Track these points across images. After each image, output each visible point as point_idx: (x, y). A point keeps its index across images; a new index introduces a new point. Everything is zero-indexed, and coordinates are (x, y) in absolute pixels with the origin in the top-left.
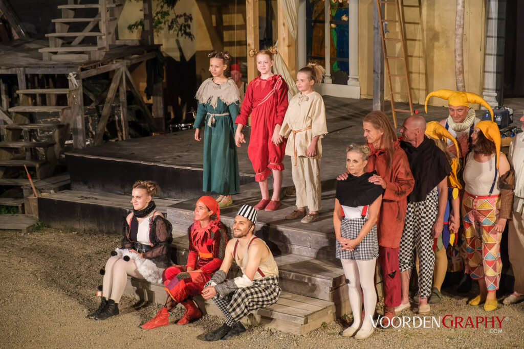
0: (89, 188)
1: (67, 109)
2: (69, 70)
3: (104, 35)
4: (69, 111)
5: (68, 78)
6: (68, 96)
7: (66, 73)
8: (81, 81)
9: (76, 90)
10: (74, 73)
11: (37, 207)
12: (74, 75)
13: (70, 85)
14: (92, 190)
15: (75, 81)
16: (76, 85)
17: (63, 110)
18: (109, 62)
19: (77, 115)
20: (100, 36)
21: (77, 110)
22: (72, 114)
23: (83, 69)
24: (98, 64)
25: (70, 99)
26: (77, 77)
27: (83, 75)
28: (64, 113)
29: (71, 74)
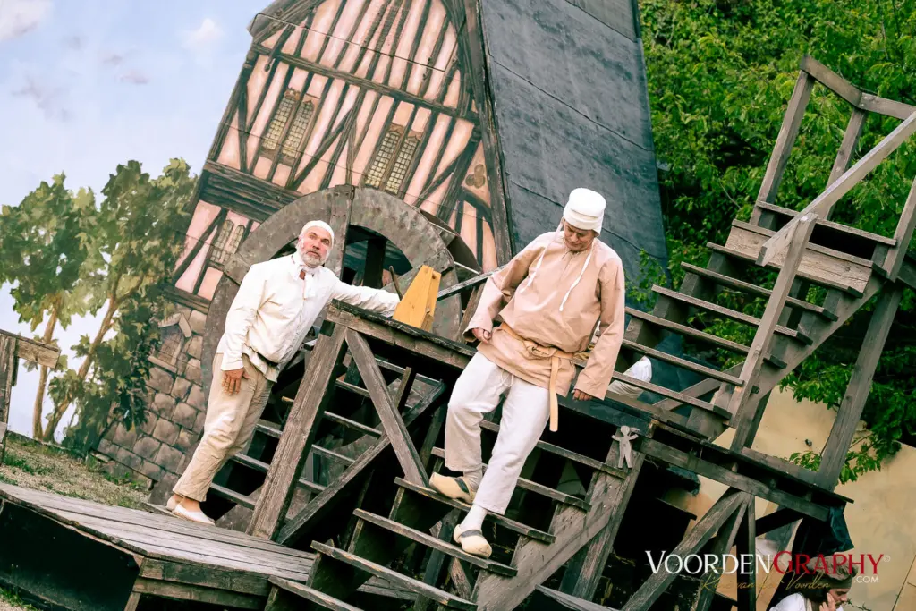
1: (579, 509)
2: (626, 417)
3: (741, 386)
4: (580, 515)
5: (613, 437)
6: (594, 475)
7: (614, 421)
8: (642, 458)
9: (620, 476)
10: (634, 429)
13: (610, 457)
15: (626, 451)
16: (625, 459)
17: (567, 504)
18: (720, 459)
19: (595, 539)
20: (731, 385)
21: (601, 523)
22: (586, 528)
23: (659, 434)
24: (697, 447)
25: (598, 487)
26: (636, 445)
27: (653, 447)
28: (569, 512)
29: (625, 429)
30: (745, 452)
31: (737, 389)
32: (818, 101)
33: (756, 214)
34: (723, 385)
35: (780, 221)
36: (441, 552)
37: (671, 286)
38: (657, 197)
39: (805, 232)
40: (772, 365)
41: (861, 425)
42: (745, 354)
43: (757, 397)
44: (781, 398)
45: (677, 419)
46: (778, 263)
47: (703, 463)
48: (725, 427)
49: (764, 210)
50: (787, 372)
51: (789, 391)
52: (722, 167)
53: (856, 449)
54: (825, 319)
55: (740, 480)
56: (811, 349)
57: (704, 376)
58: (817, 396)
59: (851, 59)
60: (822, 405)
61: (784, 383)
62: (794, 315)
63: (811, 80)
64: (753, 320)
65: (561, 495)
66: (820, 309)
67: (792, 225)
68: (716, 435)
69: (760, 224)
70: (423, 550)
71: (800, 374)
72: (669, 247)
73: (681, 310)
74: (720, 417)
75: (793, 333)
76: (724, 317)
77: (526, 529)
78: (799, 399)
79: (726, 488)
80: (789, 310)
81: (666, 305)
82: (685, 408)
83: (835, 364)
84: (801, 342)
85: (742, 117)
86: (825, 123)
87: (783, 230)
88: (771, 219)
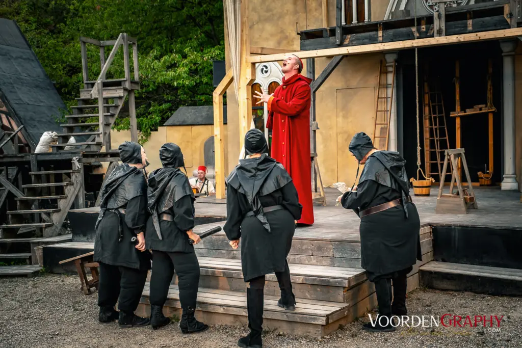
0: (88, 239)
1: (71, 185)
2: (73, 155)
3: (102, 133)
4: (72, 186)
5: (72, 162)
6: (71, 174)
7: (70, 158)
8: (82, 164)
9: (78, 171)
10: (77, 157)
11: (42, 256)
12: (76, 159)
13: (73, 169)
14: (90, 240)
17: (67, 185)
18: (104, 155)
19: (79, 190)
20: (98, 135)
21: (79, 186)
22: (75, 189)
23: (85, 156)
24: (96, 155)
25: (73, 177)
26: (79, 161)
27: (85, 160)
28: (69, 187)
29: (74, 158)
30: (110, 151)
31: (100, 135)
32: (89, 48)
33: (85, 86)
34: (96, 136)
35: (93, 85)
36: (37, 213)
37: (71, 114)
38: (56, 91)
39: (100, 86)
40: (107, 125)
41: (138, 131)
42: (98, 125)
43: (107, 135)
44: (114, 133)
45: (88, 150)
46: (97, 96)
47: (99, 158)
48: (102, 147)
49: (87, 84)
50: (112, 125)
51: (115, 130)
52: (70, 76)
53: (140, 138)
54: (116, 107)
55: (112, 159)
56: (116, 116)
57: (91, 135)
58: (123, 129)
59: (93, 33)
60: (126, 130)
61: (113, 128)
62: (107, 109)
63: (84, 43)
64: (97, 115)
65: (64, 184)
66: (114, 105)
67: (96, 84)
68: (100, 150)
69: (88, 88)
70: (32, 215)
71: (116, 124)
72: (65, 104)
73: (76, 120)
74: (99, 145)
75: (109, 114)
76: (89, 117)
77: (59, 197)
78: (119, 131)
79: (109, 163)
80: (106, 108)
81: (71, 120)
82: (89, 146)
83: (125, 117)
84: (112, 115)
85: (70, 60)
86: (94, 53)
87: (94, 87)
88: (90, 85)
